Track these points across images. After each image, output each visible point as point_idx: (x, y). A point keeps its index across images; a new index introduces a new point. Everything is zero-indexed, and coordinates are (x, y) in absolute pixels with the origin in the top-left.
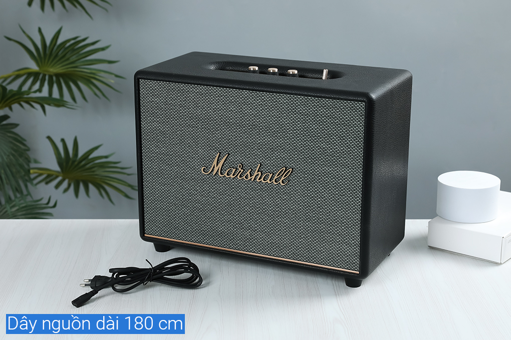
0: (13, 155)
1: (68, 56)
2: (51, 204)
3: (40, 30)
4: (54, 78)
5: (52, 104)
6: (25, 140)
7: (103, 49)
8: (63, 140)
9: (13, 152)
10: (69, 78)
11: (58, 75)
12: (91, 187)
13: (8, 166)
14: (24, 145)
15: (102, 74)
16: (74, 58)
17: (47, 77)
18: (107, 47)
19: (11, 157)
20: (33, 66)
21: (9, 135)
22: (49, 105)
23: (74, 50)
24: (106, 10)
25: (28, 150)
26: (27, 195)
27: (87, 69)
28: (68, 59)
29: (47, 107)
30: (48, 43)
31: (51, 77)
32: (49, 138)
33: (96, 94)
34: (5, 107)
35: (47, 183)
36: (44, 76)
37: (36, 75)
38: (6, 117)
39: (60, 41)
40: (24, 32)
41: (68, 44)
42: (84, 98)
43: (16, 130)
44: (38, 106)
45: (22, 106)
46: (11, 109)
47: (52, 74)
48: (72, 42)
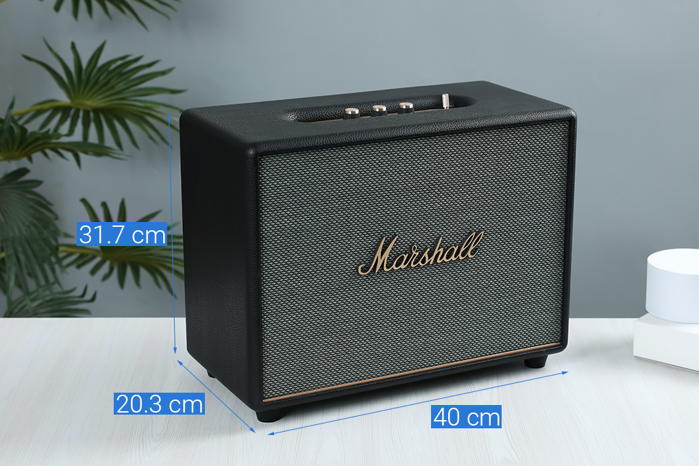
0: (35, 226)
1: (112, 83)
2: (88, 296)
3: (73, 46)
4: (92, 115)
5: (90, 153)
6: (51, 204)
7: (163, 73)
8: (104, 205)
9: (35, 222)
10: (113, 115)
11: (97, 111)
12: (143, 272)
13: (28, 242)
14: (51, 211)
15: (161, 109)
16: (121, 86)
17: (81, 114)
18: (170, 70)
19: (33, 228)
20: (63, 98)
21: (29, 196)
22: (86, 153)
23: (121, 74)
24: (168, 17)
25: (57, 218)
26: (53, 284)
27: (140, 102)
28: (113, 87)
29: (82, 156)
30: (84, 64)
31: (87, 113)
32: (84, 201)
33: (151, 138)
34: (24, 156)
35: (79, 267)
36: (78, 111)
37: (65, 110)
38: (24, 171)
39: (101, 62)
40: (50, 49)
41: (113, 66)
42: (135, 143)
43: (37, 190)
44: (69, 155)
45: (46, 155)
46: (30, 159)
47: (89, 109)
48: (120, 63)
